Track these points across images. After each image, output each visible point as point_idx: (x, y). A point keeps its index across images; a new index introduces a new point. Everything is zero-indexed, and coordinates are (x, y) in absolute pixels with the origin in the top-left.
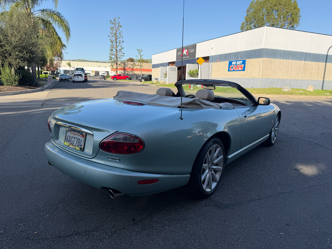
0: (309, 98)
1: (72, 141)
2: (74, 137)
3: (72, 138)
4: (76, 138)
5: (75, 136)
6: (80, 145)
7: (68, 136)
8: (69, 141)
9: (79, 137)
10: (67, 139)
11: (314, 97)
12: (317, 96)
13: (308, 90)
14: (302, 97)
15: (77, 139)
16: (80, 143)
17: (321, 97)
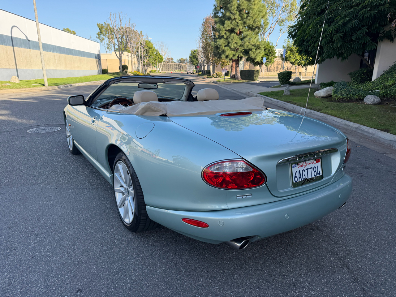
0: (22, 91)
1: (305, 175)
2: (306, 169)
3: (304, 171)
4: (310, 168)
5: (307, 167)
6: (318, 174)
7: (296, 172)
8: (299, 178)
9: (312, 166)
10: (295, 177)
11: (28, 90)
12: (30, 89)
13: (13, 82)
14: (15, 91)
15: (312, 168)
16: (317, 171)
17: (36, 90)
